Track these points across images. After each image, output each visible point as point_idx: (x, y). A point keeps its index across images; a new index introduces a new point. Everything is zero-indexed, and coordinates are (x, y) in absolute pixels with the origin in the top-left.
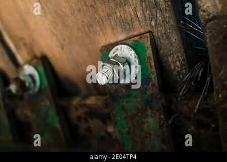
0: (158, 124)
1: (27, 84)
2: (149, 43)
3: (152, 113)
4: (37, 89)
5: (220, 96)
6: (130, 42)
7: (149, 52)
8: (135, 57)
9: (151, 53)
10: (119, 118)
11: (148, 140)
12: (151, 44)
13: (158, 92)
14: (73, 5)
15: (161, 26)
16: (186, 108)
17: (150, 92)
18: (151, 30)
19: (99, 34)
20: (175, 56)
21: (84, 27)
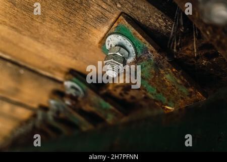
0: (174, 77)
1: (74, 95)
2: (126, 23)
3: (165, 71)
4: (82, 93)
5: (208, 33)
6: (113, 30)
7: (132, 30)
8: (124, 40)
9: (133, 29)
10: (145, 86)
11: (176, 90)
12: (129, 23)
13: (158, 54)
14: (59, 30)
15: (126, 3)
16: (188, 52)
17: (152, 58)
18: (121, 11)
19: (90, 37)
20: (154, 17)
21: (77, 39)
